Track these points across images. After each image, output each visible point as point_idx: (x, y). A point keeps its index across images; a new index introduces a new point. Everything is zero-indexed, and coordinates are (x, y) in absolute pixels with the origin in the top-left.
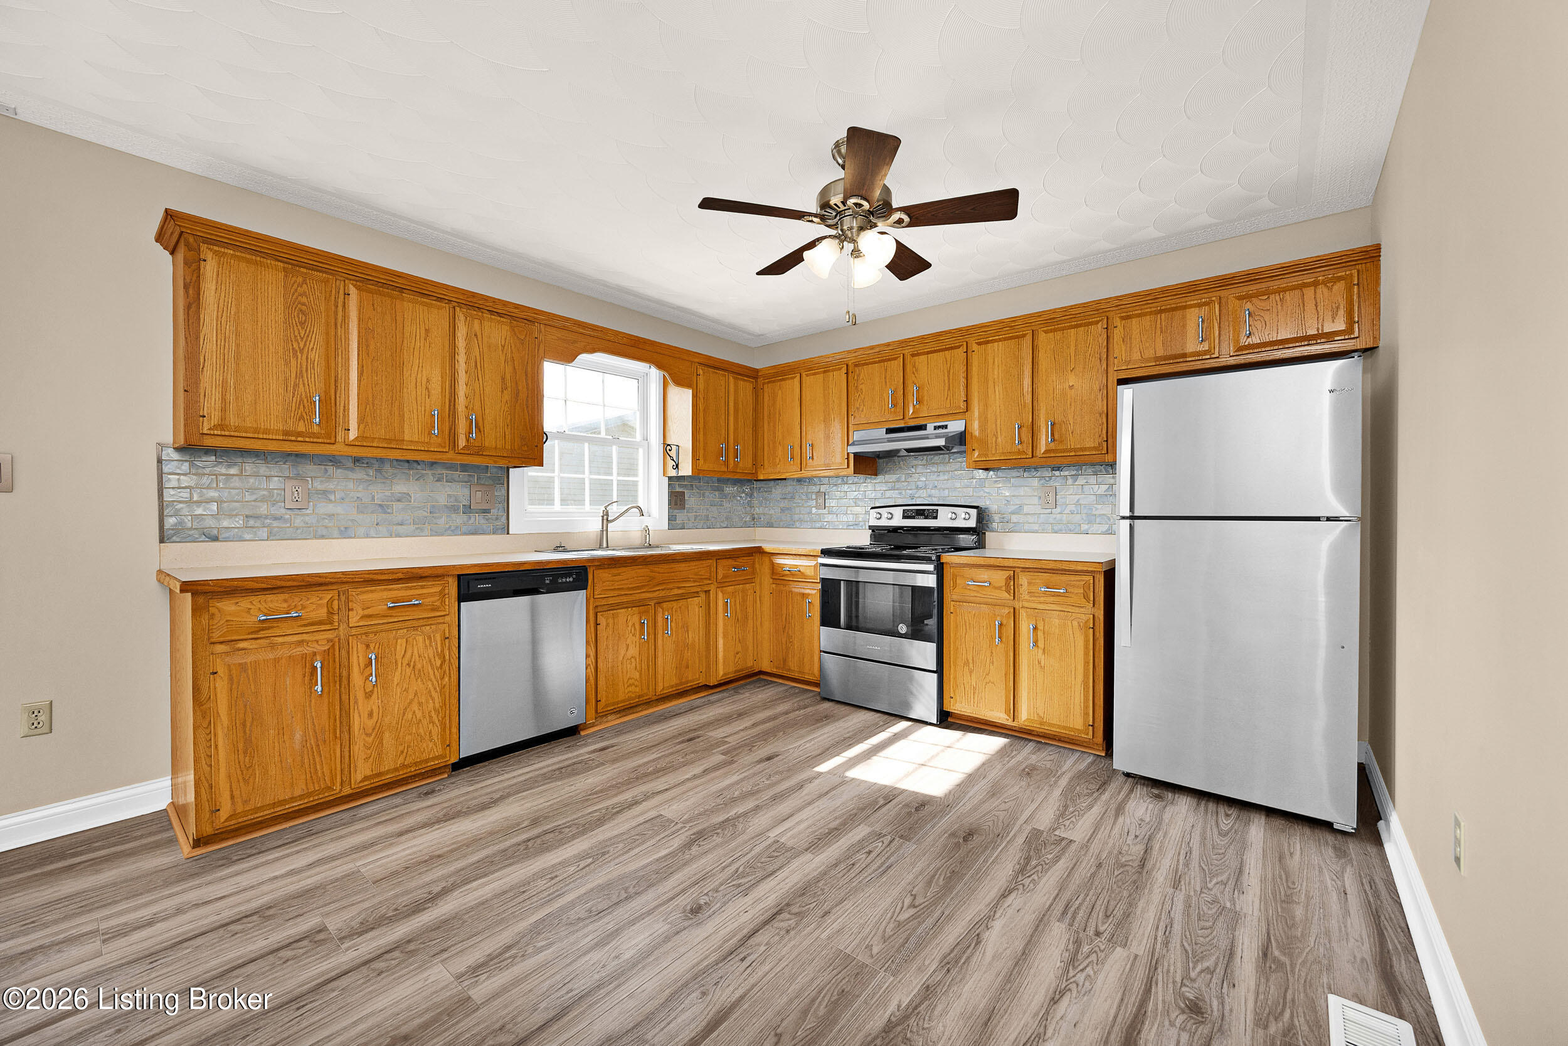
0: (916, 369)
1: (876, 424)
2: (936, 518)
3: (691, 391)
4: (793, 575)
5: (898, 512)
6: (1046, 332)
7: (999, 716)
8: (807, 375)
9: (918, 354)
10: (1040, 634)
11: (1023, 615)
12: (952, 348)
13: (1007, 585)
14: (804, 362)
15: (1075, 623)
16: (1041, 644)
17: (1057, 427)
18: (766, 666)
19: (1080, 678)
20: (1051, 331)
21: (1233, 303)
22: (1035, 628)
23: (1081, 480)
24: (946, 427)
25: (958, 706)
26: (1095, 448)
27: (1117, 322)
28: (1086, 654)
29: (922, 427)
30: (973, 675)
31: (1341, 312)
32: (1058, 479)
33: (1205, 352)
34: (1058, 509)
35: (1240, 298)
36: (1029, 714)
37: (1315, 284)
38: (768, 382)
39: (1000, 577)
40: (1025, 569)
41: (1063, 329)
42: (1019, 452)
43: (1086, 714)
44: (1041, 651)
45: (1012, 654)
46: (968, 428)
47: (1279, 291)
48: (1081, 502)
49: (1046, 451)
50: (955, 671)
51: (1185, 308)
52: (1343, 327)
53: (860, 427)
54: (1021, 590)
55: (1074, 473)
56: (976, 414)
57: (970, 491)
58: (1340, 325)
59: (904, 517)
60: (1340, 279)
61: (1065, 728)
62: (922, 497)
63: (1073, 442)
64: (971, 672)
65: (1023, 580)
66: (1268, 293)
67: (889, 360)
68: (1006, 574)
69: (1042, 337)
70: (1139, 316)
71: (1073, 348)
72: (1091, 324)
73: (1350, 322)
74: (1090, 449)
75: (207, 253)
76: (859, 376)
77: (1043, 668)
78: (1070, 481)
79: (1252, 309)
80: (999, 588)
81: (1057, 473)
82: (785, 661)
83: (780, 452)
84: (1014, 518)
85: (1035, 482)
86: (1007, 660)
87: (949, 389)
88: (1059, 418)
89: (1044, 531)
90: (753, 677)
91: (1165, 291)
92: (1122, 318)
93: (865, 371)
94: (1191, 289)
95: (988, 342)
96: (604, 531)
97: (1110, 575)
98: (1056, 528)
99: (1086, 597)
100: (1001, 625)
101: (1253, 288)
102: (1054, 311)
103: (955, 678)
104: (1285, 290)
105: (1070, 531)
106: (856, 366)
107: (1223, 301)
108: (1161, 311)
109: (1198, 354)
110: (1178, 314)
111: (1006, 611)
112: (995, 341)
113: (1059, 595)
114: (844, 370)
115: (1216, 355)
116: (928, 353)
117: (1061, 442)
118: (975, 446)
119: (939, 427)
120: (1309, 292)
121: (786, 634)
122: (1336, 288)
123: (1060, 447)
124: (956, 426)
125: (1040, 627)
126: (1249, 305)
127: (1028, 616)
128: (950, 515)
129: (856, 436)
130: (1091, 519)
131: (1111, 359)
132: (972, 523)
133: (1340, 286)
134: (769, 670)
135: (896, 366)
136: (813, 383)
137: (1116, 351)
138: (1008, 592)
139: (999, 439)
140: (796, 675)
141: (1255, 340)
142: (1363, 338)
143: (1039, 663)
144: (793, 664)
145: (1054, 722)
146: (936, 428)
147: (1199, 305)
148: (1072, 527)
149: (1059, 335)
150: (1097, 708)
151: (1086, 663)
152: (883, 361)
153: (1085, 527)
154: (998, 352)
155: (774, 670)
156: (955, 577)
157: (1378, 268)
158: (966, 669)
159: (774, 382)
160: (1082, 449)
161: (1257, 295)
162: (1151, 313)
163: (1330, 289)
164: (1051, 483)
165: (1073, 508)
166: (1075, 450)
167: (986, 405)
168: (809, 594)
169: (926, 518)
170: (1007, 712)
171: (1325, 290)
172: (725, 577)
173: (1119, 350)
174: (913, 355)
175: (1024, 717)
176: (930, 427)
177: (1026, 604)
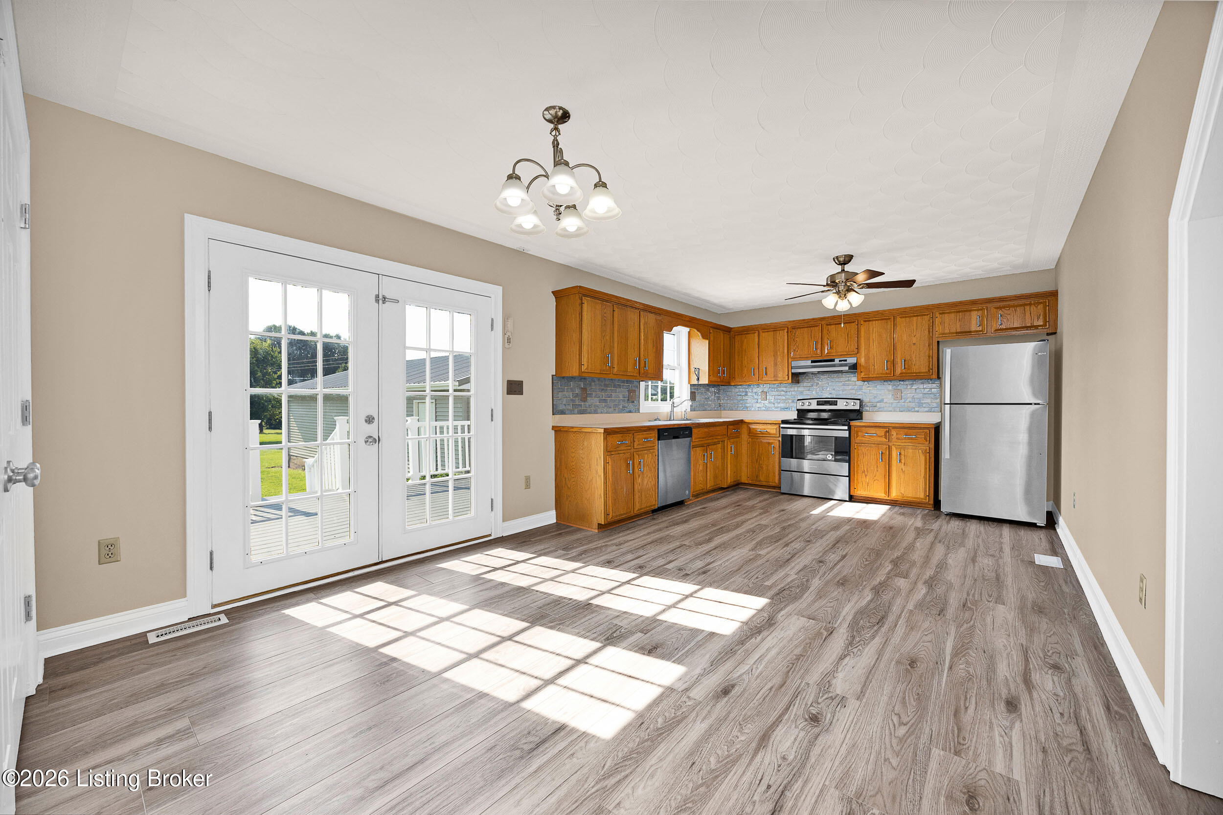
0: (829, 332)
1: (806, 358)
2: (837, 405)
3: (707, 341)
4: (763, 433)
5: (814, 402)
6: (901, 317)
7: (881, 495)
8: (763, 332)
9: (830, 325)
10: (902, 457)
11: (894, 448)
12: (850, 323)
13: (885, 435)
14: (761, 325)
15: (920, 451)
16: (903, 461)
17: (906, 362)
18: (744, 479)
19: (923, 475)
20: (904, 317)
21: (993, 310)
22: (900, 454)
23: (915, 387)
24: (846, 360)
25: (860, 492)
26: (926, 372)
27: (937, 315)
28: (926, 464)
29: (833, 360)
30: (867, 477)
31: (1041, 317)
32: (902, 385)
33: (980, 331)
34: (903, 401)
35: (997, 308)
36: (897, 493)
37: (1030, 304)
38: (738, 335)
39: (881, 432)
40: (894, 428)
41: (910, 317)
42: (887, 374)
43: (925, 491)
44: (903, 464)
45: (887, 466)
46: (859, 361)
47: (1014, 306)
48: (915, 397)
49: (901, 373)
50: (857, 475)
51: (970, 311)
52: (1042, 324)
53: (794, 359)
54: (893, 437)
55: (911, 383)
56: (863, 354)
57: (854, 392)
58: (1041, 323)
59: (818, 405)
60: (1041, 303)
61: (915, 498)
62: (826, 395)
63: (915, 369)
64: (866, 476)
65: (894, 433)
66: (1009, 307)
67: (814, 326)
68: (885, 430)
69: (898, 319)
70: (948, 313)
71: (915, 325)
72: (925, 315)
73: (1045, 321)
74: (925, 372)
75: (585, 300)
76: (795, 333)
77: (904, 472)
78: (909, 387)
79: (1002, 313)
80: (882, 436)
81: (902, 383)
82: (757, 477)
83: (745, 371)
84: (878, 405)
85: (890, 387)
86: (885, 470)
87: (848, 342)
88: (908, 358)
89: (895, 411)
90: (737, 486)
91: (961, 303)
92: (940, 314)
93: (798, 332)
94: (974, 302)
95: (870, 321)
96: (672, 411)
97: (937, 429)
98: (901, 410)
99: (926, 439)
100: (882, 453)
101: (1002, 304)
102: (905, 308)
103: (857, 479)
104: (1017, 306)
105: (909, 411)
106: (794, 328)
107: (989, 309)
108: (959, 312)
109: (977, 331)
110: (968, 313)
111: (885, 447)
112: (874, 320)
113: (912, 439)
114: (786, 330)
115: (985, 332)
116: (836, 324)
117: (909, 369)
118: (862, 370)
119: (842, 361)
120: (1027, 308)
121: (758, 463)
122: (1039, 307)
123: (909, 371)
124: (852, 360)
125: (903, 453)
126: (1000, 312)
127: (896, 448)
128: (845, 404)
129: (794, 364)
130: (920, 405)
131: (934, 331)
132: (857, 407)
133: (1041, 306)
134: (747, 482)
135: (817, 330)
136: (767, 338)
137: (937, 328)
138: (886, 438)
139: (876, 367)
140: (764, 483)
141: (1003, 327)
142: (1050, 328)
143: (902, 470)
144: (762, 478)
145: (910, 496)
146: (840, 361)
147: (978, 310)
148: (910, 409)
149: (908, 319)
150: (931, 489)
151: (926, 468)
152: (810, 327)
153: (916, 409)
154: (875, 327)
155: (750, 482)
156: (857, 432)
157: (1057, 299)
158: (863, 474)
159: (742, 334)
160: (919, 373)
161: (1004, 307)
162: (954, 312)
163: (1037, 307)
164: (899, 388)
165: (911, 400)
166: (916, 373)
167: (869, 351)
168: (772, 443)
169: (831, 405)
170: (885, 493)
171: (1035, 308)
172: (731, 434)
173: (938, 328)
174: (827, 325)
175: (894, 494)
176: (837, 361)
177: (894, 443)
